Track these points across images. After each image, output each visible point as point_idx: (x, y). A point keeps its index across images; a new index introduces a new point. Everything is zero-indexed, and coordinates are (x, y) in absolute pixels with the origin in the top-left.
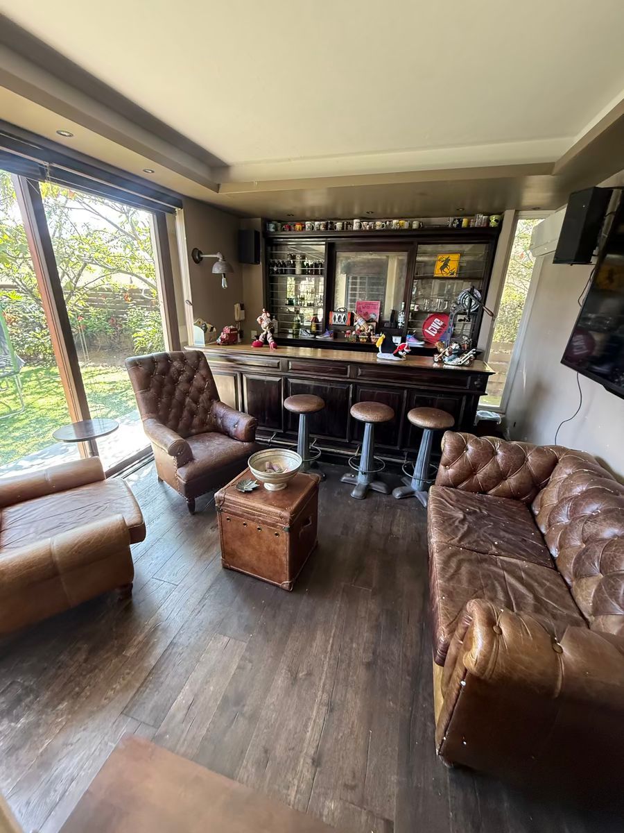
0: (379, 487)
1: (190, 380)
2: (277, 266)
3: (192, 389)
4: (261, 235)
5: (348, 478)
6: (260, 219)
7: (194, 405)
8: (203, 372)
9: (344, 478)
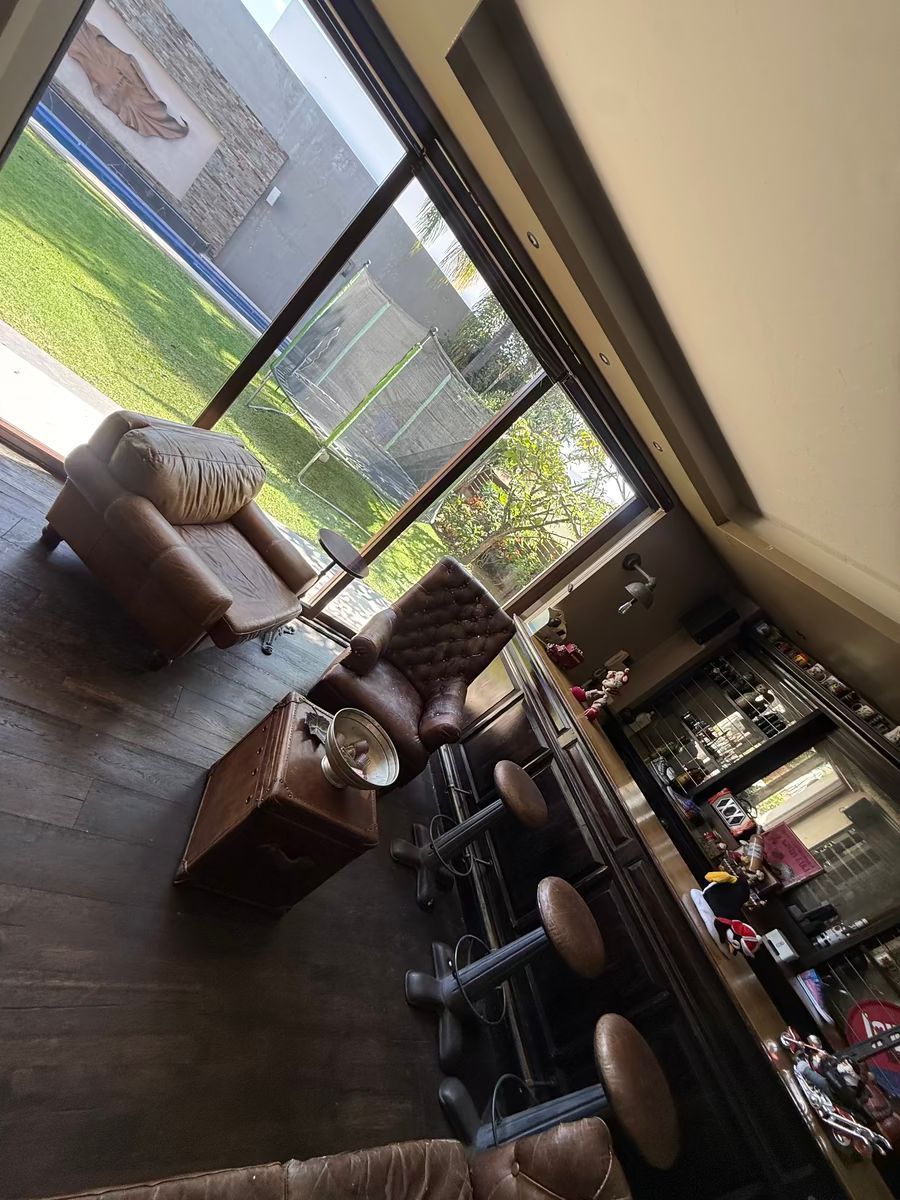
0: (449, 1036)
1: (471, 634)
2: (721, 671)
3: (461, 643)
4: (739, 623)
5: (441, 954)
6: (758, 608)
7: (442, 655)
8: (490, 642)
9: (440, 948)
